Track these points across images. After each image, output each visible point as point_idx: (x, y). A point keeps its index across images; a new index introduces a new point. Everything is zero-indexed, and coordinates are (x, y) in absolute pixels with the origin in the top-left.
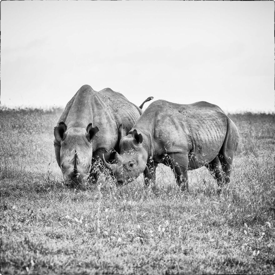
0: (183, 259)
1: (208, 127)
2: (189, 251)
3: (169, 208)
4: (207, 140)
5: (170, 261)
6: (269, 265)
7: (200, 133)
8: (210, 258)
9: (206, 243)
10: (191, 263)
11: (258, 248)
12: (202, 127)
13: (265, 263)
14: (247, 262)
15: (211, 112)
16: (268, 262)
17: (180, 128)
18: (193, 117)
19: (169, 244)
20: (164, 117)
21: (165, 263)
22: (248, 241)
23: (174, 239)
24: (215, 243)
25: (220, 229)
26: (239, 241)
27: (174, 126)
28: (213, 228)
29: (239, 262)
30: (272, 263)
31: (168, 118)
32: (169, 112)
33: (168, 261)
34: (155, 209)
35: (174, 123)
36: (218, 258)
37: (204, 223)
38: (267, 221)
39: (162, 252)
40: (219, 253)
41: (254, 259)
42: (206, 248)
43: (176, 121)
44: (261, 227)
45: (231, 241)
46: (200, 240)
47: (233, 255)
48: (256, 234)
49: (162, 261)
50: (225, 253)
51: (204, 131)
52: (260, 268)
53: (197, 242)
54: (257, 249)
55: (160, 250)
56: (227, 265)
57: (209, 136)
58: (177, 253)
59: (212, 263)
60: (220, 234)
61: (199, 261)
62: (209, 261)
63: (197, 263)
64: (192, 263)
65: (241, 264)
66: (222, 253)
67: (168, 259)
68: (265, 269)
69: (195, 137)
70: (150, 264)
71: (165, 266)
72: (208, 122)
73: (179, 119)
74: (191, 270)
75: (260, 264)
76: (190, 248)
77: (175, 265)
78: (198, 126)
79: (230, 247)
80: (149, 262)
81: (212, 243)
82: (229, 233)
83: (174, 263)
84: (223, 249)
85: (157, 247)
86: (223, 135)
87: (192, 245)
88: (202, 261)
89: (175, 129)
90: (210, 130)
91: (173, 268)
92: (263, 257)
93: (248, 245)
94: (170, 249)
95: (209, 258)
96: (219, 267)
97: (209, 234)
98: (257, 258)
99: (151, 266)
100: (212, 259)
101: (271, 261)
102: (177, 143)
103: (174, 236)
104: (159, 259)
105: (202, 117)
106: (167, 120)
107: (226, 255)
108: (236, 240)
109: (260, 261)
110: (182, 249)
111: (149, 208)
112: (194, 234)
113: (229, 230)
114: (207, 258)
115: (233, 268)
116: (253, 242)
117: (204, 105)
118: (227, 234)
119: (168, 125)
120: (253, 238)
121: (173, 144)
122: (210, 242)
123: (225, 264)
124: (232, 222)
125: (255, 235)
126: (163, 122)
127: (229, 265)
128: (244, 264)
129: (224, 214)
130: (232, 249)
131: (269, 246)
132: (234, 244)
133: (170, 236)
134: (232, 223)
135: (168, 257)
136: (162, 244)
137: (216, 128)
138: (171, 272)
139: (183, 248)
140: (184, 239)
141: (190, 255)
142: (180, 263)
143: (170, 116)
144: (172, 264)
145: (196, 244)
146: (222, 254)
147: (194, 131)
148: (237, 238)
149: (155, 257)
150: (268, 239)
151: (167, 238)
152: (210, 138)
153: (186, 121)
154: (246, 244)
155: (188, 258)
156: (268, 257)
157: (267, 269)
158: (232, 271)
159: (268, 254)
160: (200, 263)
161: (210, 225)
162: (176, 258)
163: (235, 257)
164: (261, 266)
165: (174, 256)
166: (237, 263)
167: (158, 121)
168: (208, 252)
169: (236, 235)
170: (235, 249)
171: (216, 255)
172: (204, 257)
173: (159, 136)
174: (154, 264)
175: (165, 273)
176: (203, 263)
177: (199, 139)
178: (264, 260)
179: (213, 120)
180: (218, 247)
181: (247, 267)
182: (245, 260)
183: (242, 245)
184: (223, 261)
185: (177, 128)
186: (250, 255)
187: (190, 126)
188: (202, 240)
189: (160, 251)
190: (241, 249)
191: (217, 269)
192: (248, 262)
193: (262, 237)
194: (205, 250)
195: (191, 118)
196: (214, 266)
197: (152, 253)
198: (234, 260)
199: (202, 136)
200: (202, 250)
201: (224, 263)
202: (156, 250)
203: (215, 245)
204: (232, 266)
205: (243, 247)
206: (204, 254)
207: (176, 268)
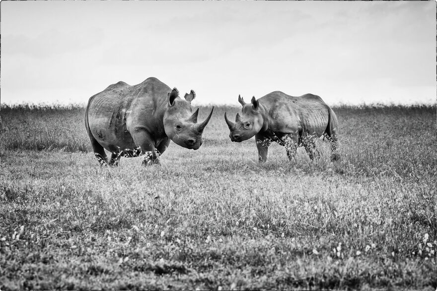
0: (42, 269)
1: (316, 115)
2: (48, 259)
3: (25, 212)
4: (314, 126)
5: (28, 272)
6: (137, 272)
7: (309, 120)
8: (73, 267)
9: (67, 250)
10: (51, 272)
11: (125, 254)
12: (311, 115)
13: (133, 271)
14: (112, 269)
15: (317, 103)
16: (136, 269)
17: (293, 114)
18: (304, 107)
19: (26, 252)
20: (281, 104)
21: (22, 273)
22: (113, 246)
23: (32, 246)
24: (77, 250)
25: (82, 235)
26: (104, 247)
27: (288, 112)
28: (74, 233)
29: (104, 270)
30: (140, 271)
31: (285, 105)
32: (286, 101)
33: (26, 271)
34: (9, 215)
35: (289, 110)
36: (80, 266)
37: (65, 228)
38: (134, 224)
39: (19, 262)
40: (83, 261)
41: (120, 266)
42: (68, 256)
43: (291, 109)
44: (127, 230)
45: (95, 247)
46: (61, 247)
47: (98, 262)
48: (122, 238)
49: (19, 271)
50: (89, 261)
51: (312, 119)
52: (127, 276)
53: (57, 250)
54: (123, 255)
55: (17, 259)
56: (91, 274)
57: (316, 122)
58: (35, 262)
59: (74, 272)
60: (83, 239)
61: (60, 270)
62: (71, 270)
63: (58, 272)
64: (53, 273)
65: (107, 272)
66: (85, 260)
67: (25, 269)
68: (133, 277)
69: (305, 123)
70: (6, 275)
71: (23, 277)
72: (315, 112)
73: (293, 108)
74: (52, 280)
75: (127, 272)
76: (50, 256)
77: (34, 275)
78: (307, 114)
79: (94, 254)
80: (5, 273)
81: (74, 250)
82: (92, 239)
83: (33, 273)
84: (86, 257)
85: (13, 256)
86: (327, 122)
87: (52, 253)
88: (63, 270)
89: (289, 114)
90: (317, 117)
91: (32, 278)
92: (130, 264)
93: (114, 251)
94: (27, 257)
95: (71, 266)
96: (82, 276)
97: (70, 240)
98: (124, 265)
99: (8, 277)
100: (75, 267)
101: (139, 267)
102: (290, 125)
103: (32, 244)
104: (16, 269)
105: (310, 107)
106: (284, 107)
107: (90, 263)
108: (100, 246)
109: (127, 268)
110: (41, 258)
111: (4, 213)
112: (55, 240)
113: (92, 235)
114: (69, 266)
115: (98, 277)
116: (118, 248)
117: (310, 97)
118: (90, 239)
119: (284, 111)
120: (119, 243)
121: (287, 126)
122: (72, 249)
123: (89, 273)
124: (96, 226)
125: (121, 240)
126: (280, 108)
127: (94, 273)
128: (110, 271)
129: (86, 218)
130: (96, 256)
131: (137, 251)
132: (98, 251)
133: (27, 243)
134: (95, 228)
135: (26, 266)
136: (18, 253)
137: (321, 116)
138: (29, 283)
139: (42, 256)
140: (44, 246)
141: (49, 264)
142: (40, 273)
143: (286, 104)
144: (31, 274)
145: (56, 251)
146: (86, 262)
147: (304, 118)
148: (102, 243)
149: (11, 267)
150: (135, 244)
151: (24, 246)
152: (317, 125)
153: (299, 110)
154: (111, 250)
155: (48, 267)
156: (136, 263)
157: (135, 277)
158: (97, 280)
159: (136, 260)
160: (62, 273)
161: (71, 230)
162: (35, 268)
163: (98, 264)
164: (128, 274)
165: (33, 265)
166: (102, 271)
167: (277, 106)
168: (69, 260)
169: (100, 240)
170: (100, 256)
171: (78, 263)
172: (65, 265)
173: (276, 118)
174: (11, 275)
175: (23, 285)
176: (65, 272)
177: (308, 124)
178: (131, 267)
179: (319, 110)
180: (81, 254)
181: (113, 275)
182: (110, 268)
183: (106, 251)
184: (87, 269)
185: (291, 114)
186: (117, 261)
187: (301, 114)
188: (63, 247)
189: (17, 261)
190: (106, 256)
191: (80, 278)
192: (114, 270)
193: (129, 242)
194: (67, 258)
195: (302, 107)
196: (77, 275)
197: (8, 263)
198: (98, 268)
199: (310, 123)
200: (63, 258)
201: (88, 271)
202: (13, 259)
203: (78, 252)
204: (96, 275)
205: (108, 253)
206: (65, 263)
207: (35, 279)
